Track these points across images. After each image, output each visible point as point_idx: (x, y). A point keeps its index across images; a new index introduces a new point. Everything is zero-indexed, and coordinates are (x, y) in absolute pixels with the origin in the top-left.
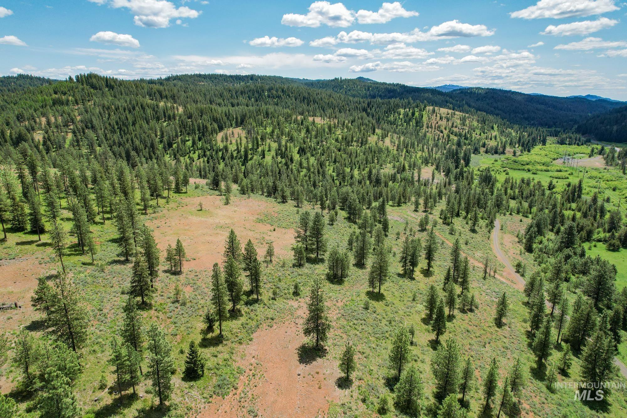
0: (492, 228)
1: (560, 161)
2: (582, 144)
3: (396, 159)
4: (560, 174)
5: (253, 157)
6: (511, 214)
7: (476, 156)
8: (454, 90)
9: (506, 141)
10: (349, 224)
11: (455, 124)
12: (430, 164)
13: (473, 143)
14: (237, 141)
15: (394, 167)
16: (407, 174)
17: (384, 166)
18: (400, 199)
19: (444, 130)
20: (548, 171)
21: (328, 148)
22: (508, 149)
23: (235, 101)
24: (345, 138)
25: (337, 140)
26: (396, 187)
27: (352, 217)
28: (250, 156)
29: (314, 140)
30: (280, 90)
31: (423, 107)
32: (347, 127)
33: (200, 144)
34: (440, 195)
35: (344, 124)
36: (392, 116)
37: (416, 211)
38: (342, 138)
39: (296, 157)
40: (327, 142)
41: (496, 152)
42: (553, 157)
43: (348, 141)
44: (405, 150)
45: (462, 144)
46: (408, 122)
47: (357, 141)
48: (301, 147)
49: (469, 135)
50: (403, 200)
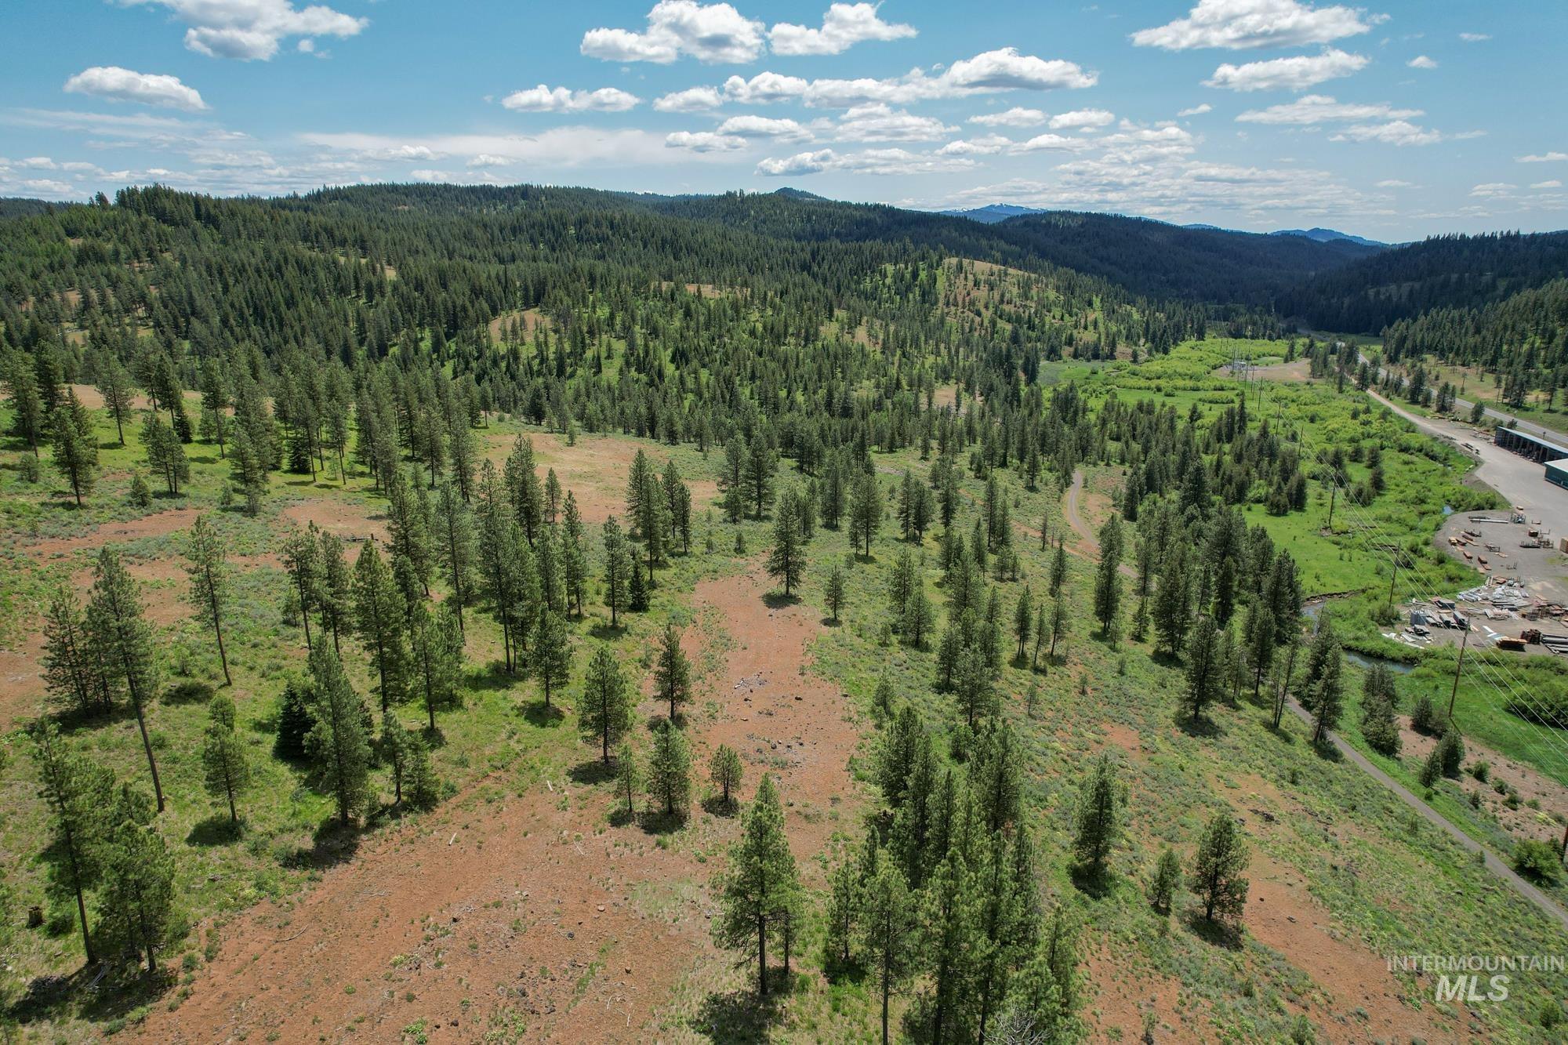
0: (1068, 485)
1: (1226, 370)
2: (1279, 338)
3: (880, 370)
4: (1218, 394)
5: (575, 371)
6: (1108, 465)
7: (1053, 364)
8: (1011, 219)
9: (1119, 331)
10: (801, 476)
11: (1007, 296)
12: (952, 382)
13: (1046, 337)
14: (536, 337)
15: (878, 386)
16: (906, 394)
17: (856, 385)
18: (893, 439)
19: (983, 310)
20: (1197, 389)
21: (736, 349)
22: (1122, 347)
23: (506, 252)
24: (769, 329)
25: (753, 333)
26: (884, 420)
27: (805, 466)
28: (569, 370)
29: (705, 334)
30: (605, 223)
31: (935, 258)
32: (773, 306)
33: (452, 346)
34: (971, 432)
35: (765, 298)
36: (868, 280)
37: (924, 458)
38: (765, 328)
39: (670, 369)
40: (732, 338)
41: (1096, 356)
42: (1212, 362)
43: (777, 335)
44: (899, 352)
45: (1022, 339)
46: (904, 294)
47: (797, 335)
48: (677, 349)
49: (1037, 321)
50: (898, 442)
